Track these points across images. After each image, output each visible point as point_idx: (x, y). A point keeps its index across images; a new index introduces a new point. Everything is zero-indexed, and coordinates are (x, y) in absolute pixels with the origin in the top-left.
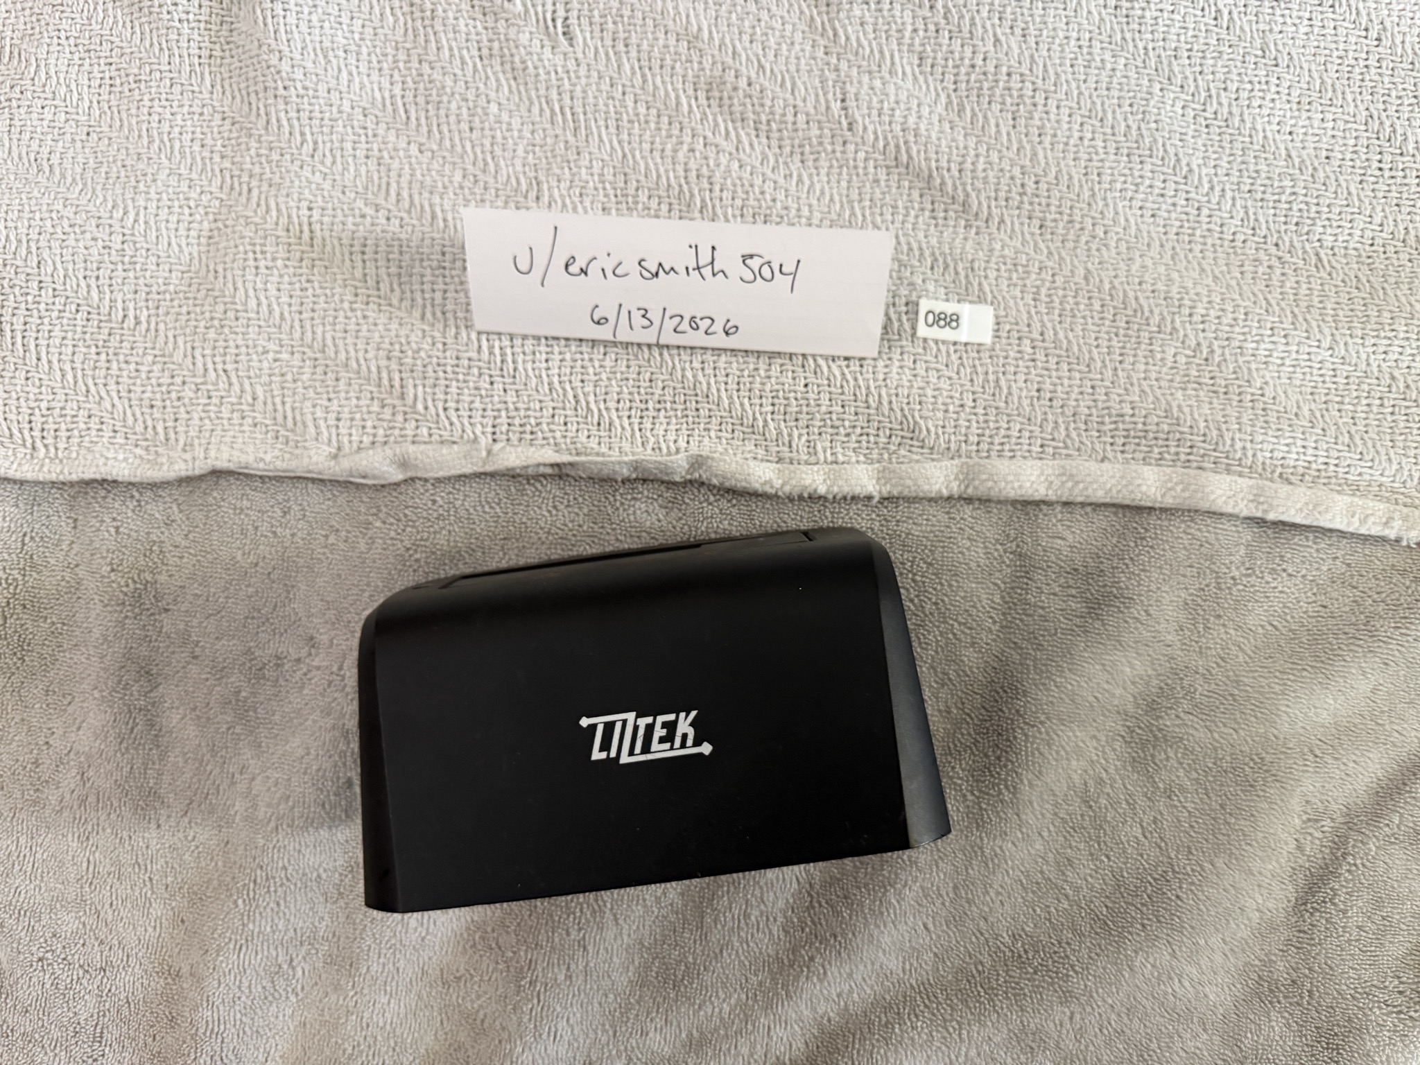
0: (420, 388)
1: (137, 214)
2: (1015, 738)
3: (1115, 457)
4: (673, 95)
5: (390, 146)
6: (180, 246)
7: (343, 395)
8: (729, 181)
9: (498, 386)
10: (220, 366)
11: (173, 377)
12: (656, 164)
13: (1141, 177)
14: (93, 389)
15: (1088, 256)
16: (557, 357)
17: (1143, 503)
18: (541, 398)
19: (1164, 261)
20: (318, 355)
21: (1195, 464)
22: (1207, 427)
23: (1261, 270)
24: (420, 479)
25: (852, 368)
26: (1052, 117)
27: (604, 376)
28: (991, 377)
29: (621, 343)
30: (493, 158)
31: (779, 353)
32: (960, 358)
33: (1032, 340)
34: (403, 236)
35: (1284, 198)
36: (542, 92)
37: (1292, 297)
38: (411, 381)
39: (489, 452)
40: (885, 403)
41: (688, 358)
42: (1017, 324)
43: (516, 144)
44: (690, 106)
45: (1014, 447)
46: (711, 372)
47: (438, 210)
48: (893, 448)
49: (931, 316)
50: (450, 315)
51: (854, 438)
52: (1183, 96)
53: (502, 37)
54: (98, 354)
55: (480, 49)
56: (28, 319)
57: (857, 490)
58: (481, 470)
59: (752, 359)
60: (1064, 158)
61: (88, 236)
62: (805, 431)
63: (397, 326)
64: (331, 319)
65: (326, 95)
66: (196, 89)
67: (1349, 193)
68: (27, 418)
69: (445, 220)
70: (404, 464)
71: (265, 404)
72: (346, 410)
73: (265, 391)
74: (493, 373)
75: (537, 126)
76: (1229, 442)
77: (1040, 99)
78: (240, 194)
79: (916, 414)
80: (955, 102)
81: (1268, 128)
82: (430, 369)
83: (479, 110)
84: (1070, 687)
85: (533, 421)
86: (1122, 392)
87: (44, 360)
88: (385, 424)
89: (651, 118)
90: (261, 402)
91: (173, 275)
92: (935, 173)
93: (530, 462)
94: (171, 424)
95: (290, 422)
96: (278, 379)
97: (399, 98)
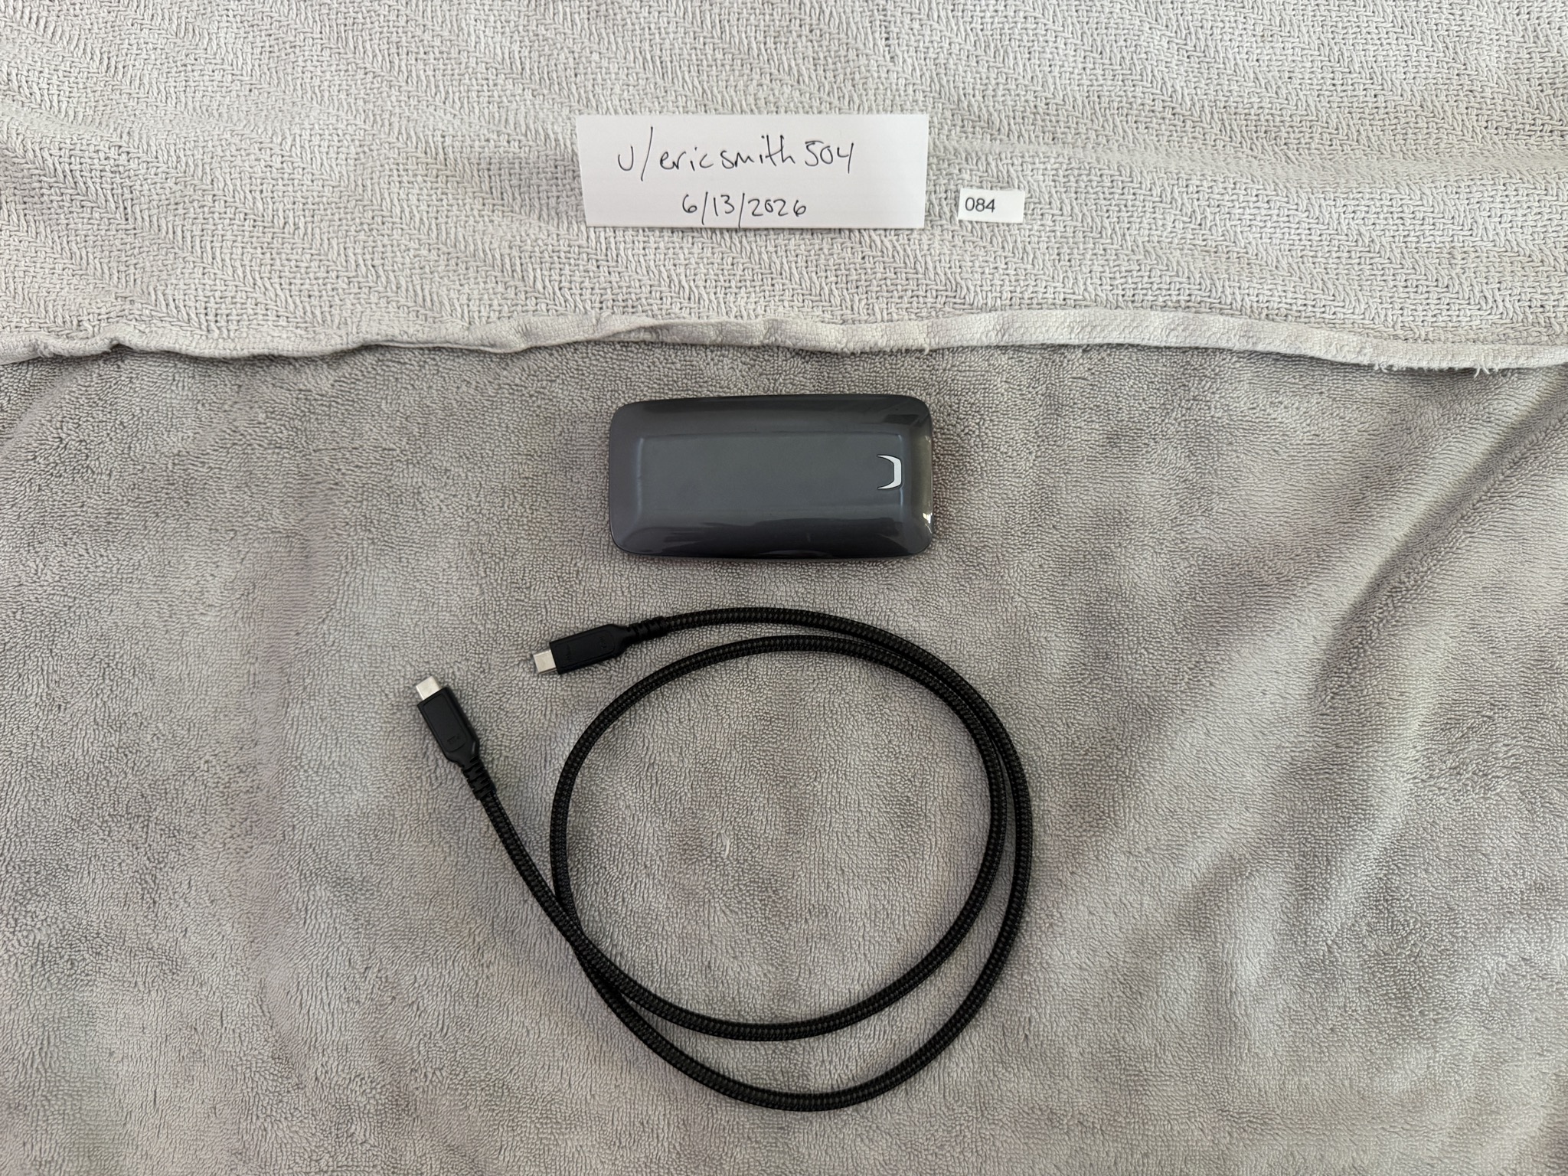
0: (538, 271)
4: (745, 42)
5: (508, 92)
6: (331, 166)
7: (472, 280)
8: (792, 104)
9: (604, 269)
10: (369, 263)
11: (328, 272)
12: (731, 96)
14: (259, 282)
16: (653, 245)
18: (640, 278)
20: (451, 250)
21: (1194, 310)
22: (1201, 277)
24: (539, 347)
25: (901, 241)
26: (1061, 52)
27: (693, 261)
28: (1019, 245)
29: (707, 229)
31: (840, 230)
32: (993, 231)
33: (1053, 216)
34: (522, 155)
36: (637, 44)
38: (530, 265)
39: (598, 320)
40: (931, 269)
42: (1040, 203)
43: (613, 84)
44: (759, 49)
45: (1041, 301)
46: (785, 252)
47: (550, 132)
48: (939, 306)
50: (563, 214)
51: (906, 299)
54: (263, 253)
56: (205, 226)
57: (911, 342)
58: (592, 337)
59: (817, 241)
60: (1070, 84)
62: (865, 296)
63: (518, 227)
64: (462, 223)
65: (457, 56)
66: (342, 51)
67: (1308, 106)
68: (203, 305)
69: (556, 140)
70: (526, 334)
71: (407, 290)
72: (476, 292)
73: (407, 282)
74: (599, 257)
75: (630, 71)
76: (1220, 290)
77: (1051, 38)
78: (383, 126)
79: (958, 276)
80: (982, 39)
81: (1238, 57)
82: (546, 255)
83: (584, 60)
85: (633, 297)
86: (1129, 252)
87: (218, 259)
88: (509, 302)
89: (726, 62)
90: (403, 289)
91: (326, 189)
92: (963, 98)
93: (633, 326)
94: (327, 309)
95: (428, 303)
96: (418, 271)
97: (516, 53)
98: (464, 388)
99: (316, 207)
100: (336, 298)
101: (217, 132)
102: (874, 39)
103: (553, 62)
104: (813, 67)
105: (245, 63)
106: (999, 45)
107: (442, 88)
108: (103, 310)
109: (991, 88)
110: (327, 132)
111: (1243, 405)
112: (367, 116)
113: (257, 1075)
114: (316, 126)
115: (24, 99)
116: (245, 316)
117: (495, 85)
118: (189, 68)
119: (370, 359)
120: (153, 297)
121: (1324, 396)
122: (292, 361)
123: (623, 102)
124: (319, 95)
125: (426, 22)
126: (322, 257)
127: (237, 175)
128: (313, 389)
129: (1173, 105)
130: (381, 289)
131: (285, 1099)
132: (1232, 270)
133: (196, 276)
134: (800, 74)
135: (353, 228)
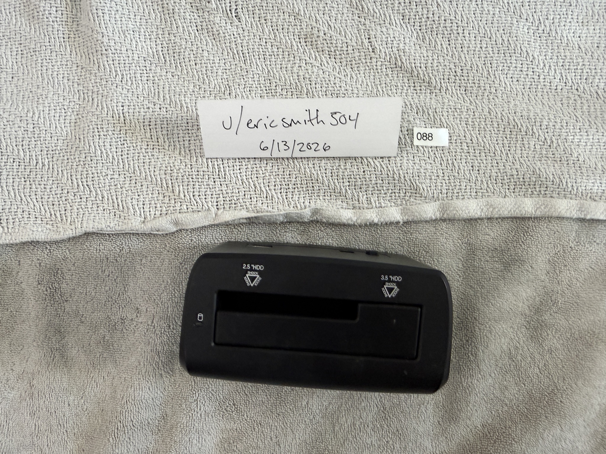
0: (181, 186)
1: (40, 114)
2: (475, 331)
3: (511, 195)
4: (289, 42)
5: (158, 74)
6: (61, 128)
7: (145, 193)
9: (218, 183)
10: (85, 184)
11: (62, 190)
12: (284, 74)
13: (511, 63)
15: (489, 102)
16: (245, 167)
17: (526, 216)
18: (238, 187)
19: (525, 101)
20: (132, 175)
21: (549, 195)
23: (571, 102)
24: (184, 230)
27: (267, 174)
28: (450, 162)
29: (274, 158)
30: (207, 77)
31: (350, 157)
32: (435, 154)
33: (467, 143)
34: (168, 116)
35: (579, 67)
36: (228, 44)
37: (587, 114)
38: (176, 183)
39: (216, 215)
40: (402, 178)
41: (307, 163)
42: (459, 136)
44: (297, 46)
45: (464, 194)
46: (318, 168)
47: (183, 102)
48: (407, 198)
49: (419, 135)
50: (193, 152)
51: (388, 195)
52: (528, 24)
53: (207, 20)
54: (25, 181)
55: (197, 26)
57: (392, 219)
58: (213, 223)
59: (337, 161)
60: (474, 57)
61: (16, 126)
62: (365, 193)
63: (168, 158)
64: (137, 157)
65: (126, 52)
66: (63, 53)
70: (176, 223)
71: (108, 199)
72: (147, 200)
73: (107, 193)
74: (215, 177)
75: (226, 61)
76: (565, 184)
77: (460, 31)
78: (88, 101)
79: (417, 181)
80: (420, 35)
81: (568, 35)
82: (185, 177)
83: (199, 55)
84: (498, 305)
85: (235, 198)
88: (166, 205)
89: (279, 53)
91: (59, 142)
93: (236, 218)
94: (64, 212)
95: (121, 207)
96: (113, 187)
97: (160, 52)
99: (54, 152)
100: (68, 205)
103: (182, 57)
109: (430, 62)
112: (80, 95)
116: (17, 220)
123: (223, 80)
126: (59, 182)
129: (533, 66)
130: (93, 199)
132: (571, 172)
135: (75, 164)
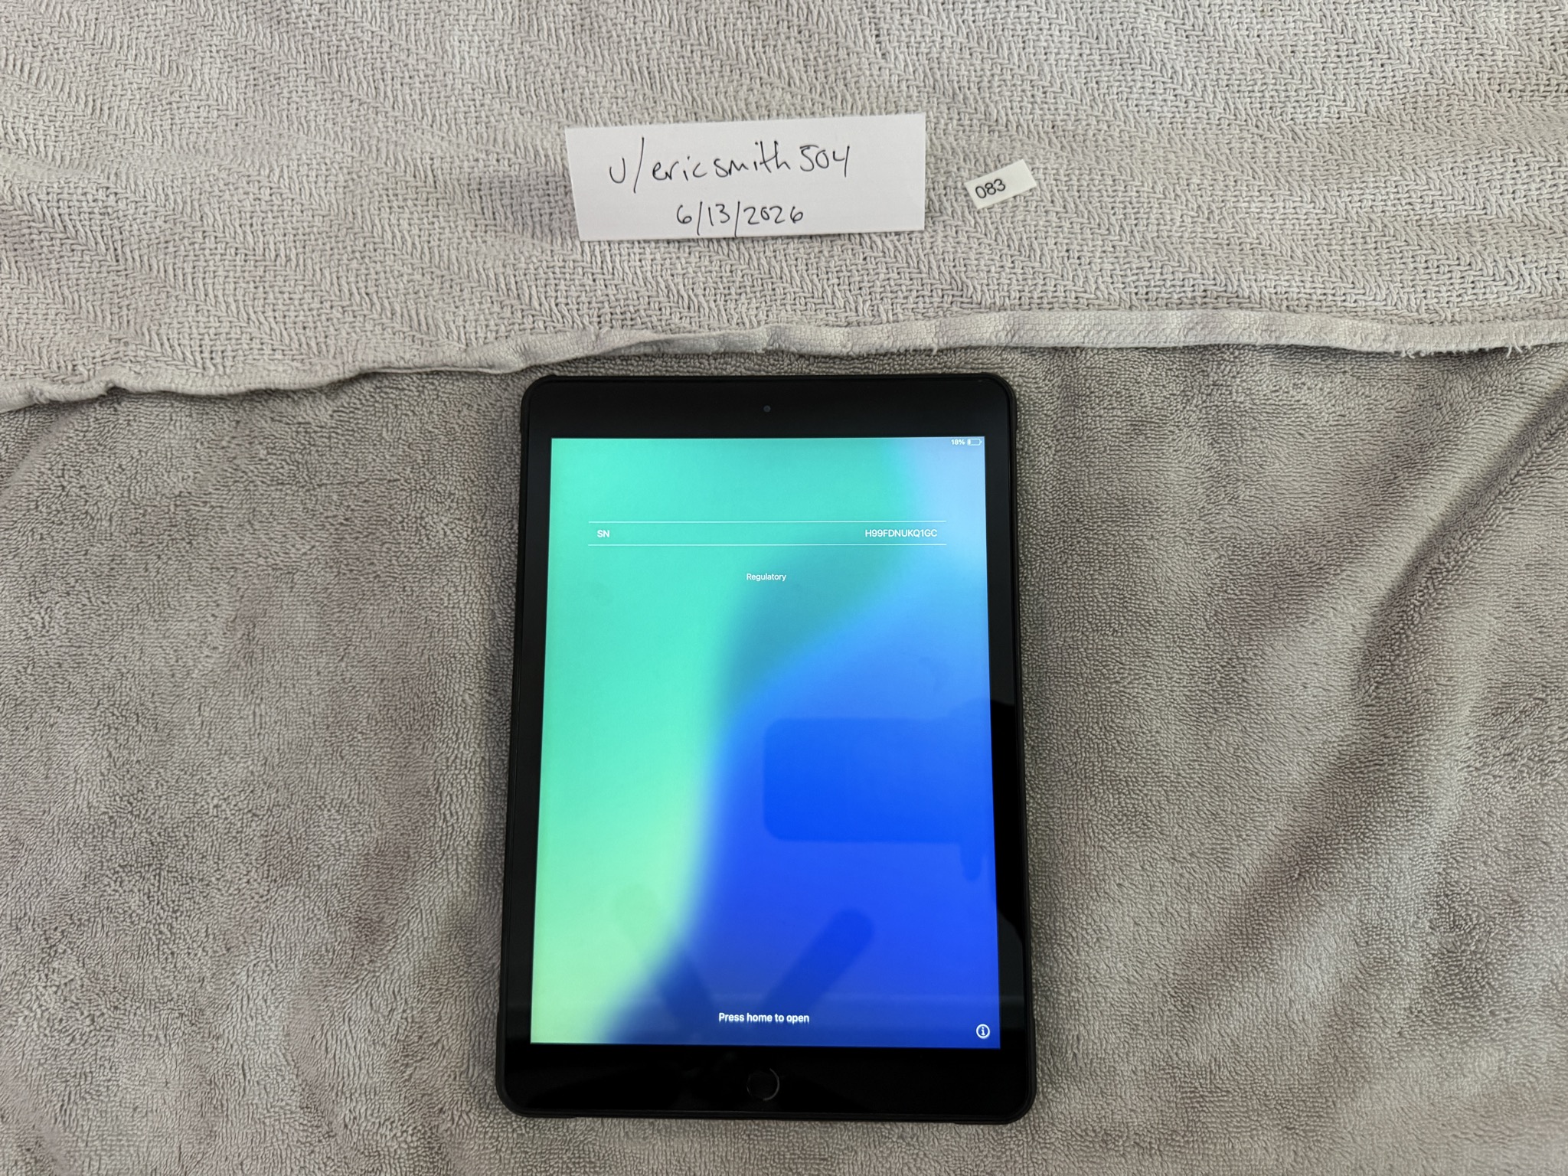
0: (534, 289)
1: (282, 171)
3: (1142, 306)
4: (733, 47)
5: (496, 112)
6: (320, 195)
7: (467, 301)
8: (784, 107)
9: (600, 283)
10: (363, 291)
11: (322, 302)
12: (721, 103)
13: (1134, 81)
14: (253, 316)
16: (649, 257)
17: (1168, 344)
18: (637, 289)
19: (1161, 145)
20: (445, 272)
21: (1211, 305)
22: (1215, 272)
23: (1246, 145)
24: (539, 366)
26: (1056, 39)
27: (690, 270)
28: (1026, 243)
29: (703, 240)
31: (839, 235)
33: (1057, 213)
34: (513, 173)
36: (624, 56)
38: (525, 282)
39: (597, 336)
40: (935, 268)
41: (762, 249)
42: (1042, 201)
44: (748, 54)
45: (1051, 300)
46: (783, 257)
47: (539, 149)
48: (946, 305)
50: (557, 231)
51: (911, 300)
54: (256, 288)
55: (573, 27)
56: (197, 263)
57: (918, 342)
58: (591, 351)
59: (816, 244)
60: (1067, 71)
62: (869, 297)
64: (455, 246)
65: (442, 78)
66: (327, 80)
67: (1314, 79)
68: (198, 343)
69: (546, 156)
70: (525, 353)
71: (402, 316)
72: (471, 313)
73: (402, 308)
74: (595, 271)
75: (618, 83)
79: (963, 275)
81: (1238, 34)
83: (570, 75)
85: (632, 309)
86: (1138, 249)
87: (211, 295)
88: (506, 322)
90: (398, 315)
91: (316, 218)
92: (958, 91)
93: (633, 342)
94: (323, 340)
95: (424, 327)
96: (412, 296)
97: (502, 72)
98: (465, 412)
99: (306, 237)
100: (331, 328)
101: (204, 167)
102: (864, 37)
103: (539, 79)
104: (803, 69)
105: (230, 97)
106: (992, 36)
107: (428, 111)
108: (98, 353)
109: (986, 79)
110: (314, 162)
111: (1266, 388)
112: (354, 143)
113: (287, 1127)
114: (304, 157)
115: (10, 146)
116: (240, 352)
117: (482, 105)
118: (175, 106)
119: (368, 387)
120: (147, 337)
121: (1347, 375)
122: (291, 395)
123: (612, 116)
124: (305, 125)
125: (410, 46)
126: (316, 288)
127: (226, 210)
128: (312, 421)
129: (1174, 86)
130: (376, 316)
131: (317, 1149)
132: (1246, 263)
133: (189, 313)
134: (790, 77)
135: (345, 257)
